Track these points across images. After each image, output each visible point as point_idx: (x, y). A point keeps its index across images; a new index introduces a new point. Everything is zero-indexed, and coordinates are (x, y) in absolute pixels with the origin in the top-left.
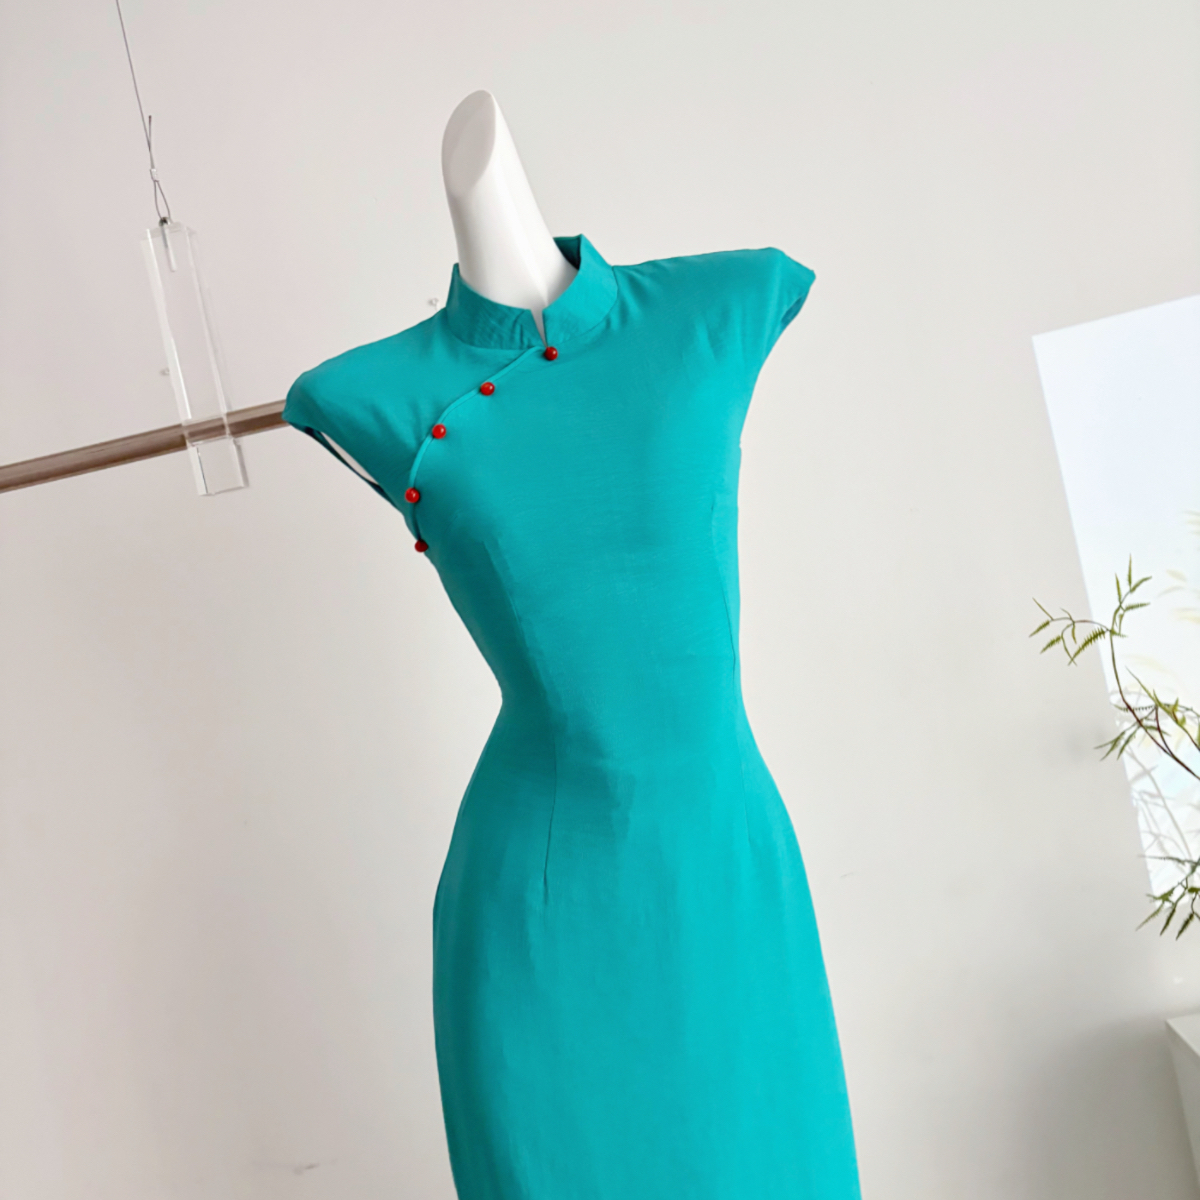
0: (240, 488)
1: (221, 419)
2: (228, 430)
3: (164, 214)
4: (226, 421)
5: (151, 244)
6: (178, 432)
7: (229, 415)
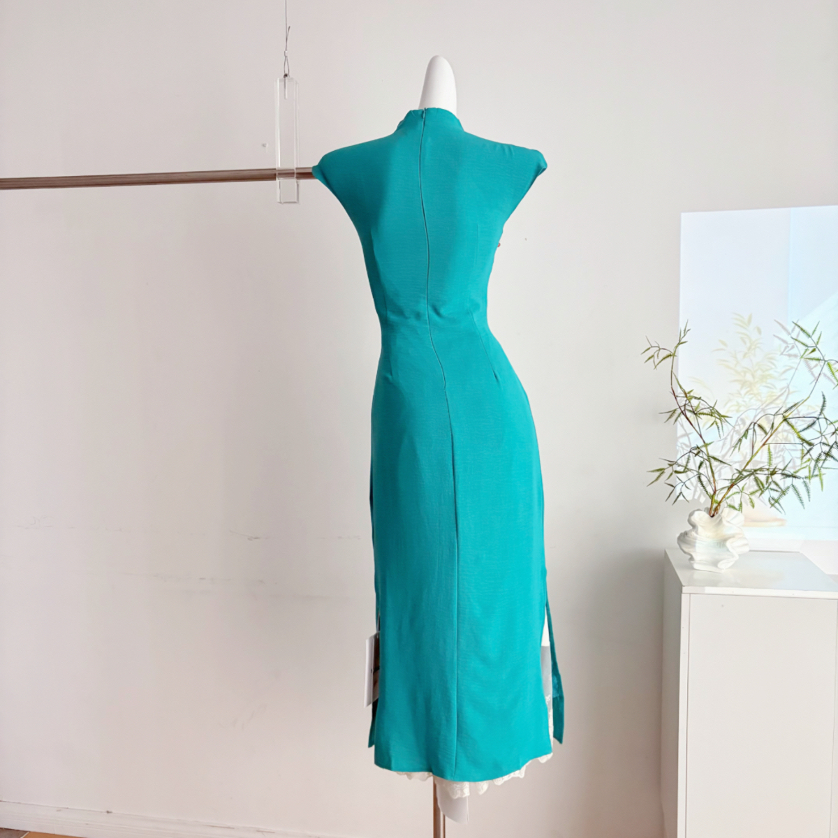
0: (295, 202)
1: (293, 170)
2: (295, 175)
3: (287, 72)
4: (295, 171)
5: (278, 85)
6: (273, 172)
7: (297, 169)
